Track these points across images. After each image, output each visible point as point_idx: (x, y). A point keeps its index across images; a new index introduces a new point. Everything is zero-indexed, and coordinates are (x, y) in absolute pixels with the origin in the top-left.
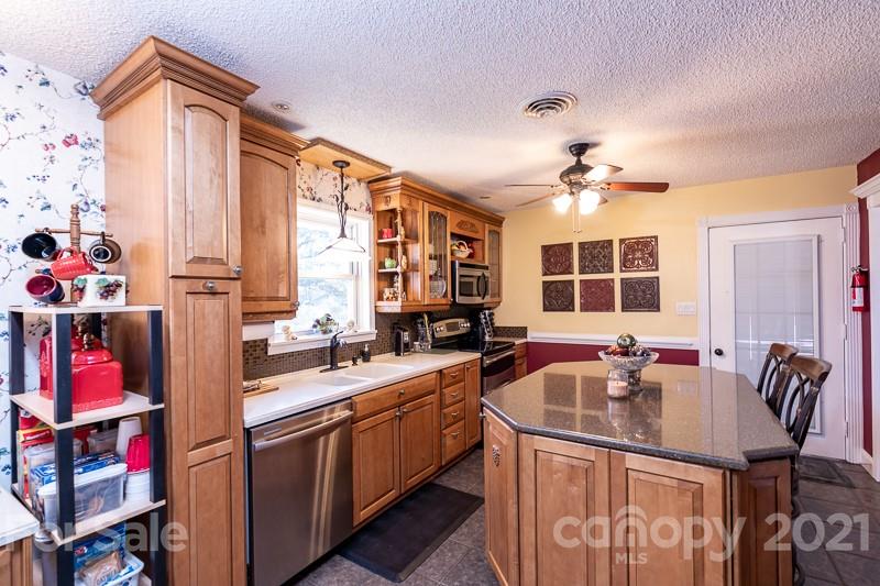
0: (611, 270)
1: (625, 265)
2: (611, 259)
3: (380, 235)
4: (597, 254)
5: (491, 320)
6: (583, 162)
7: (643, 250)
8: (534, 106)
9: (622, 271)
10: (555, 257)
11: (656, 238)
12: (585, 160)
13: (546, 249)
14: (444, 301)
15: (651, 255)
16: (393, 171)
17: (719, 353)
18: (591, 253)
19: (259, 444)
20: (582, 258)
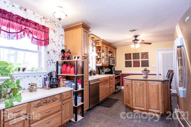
0: (139, 59)
1: (142, 58)
2: (139, 57)
3: (97, 51)
4: (136, 55)
5: (114, 69)
6: (137, 39)
7: (145, 55)
8: (130, 31)
9: (141, 59)
10: (128, 56)
11: (148, 52)
12: (137, 38)
13: (126, 55)
14: (108, 64)
15: (147, 56)
16: (101, 39)
17: (160, 75)
18: (135, 55)
19: (91, 83)
20: (133, 56)
